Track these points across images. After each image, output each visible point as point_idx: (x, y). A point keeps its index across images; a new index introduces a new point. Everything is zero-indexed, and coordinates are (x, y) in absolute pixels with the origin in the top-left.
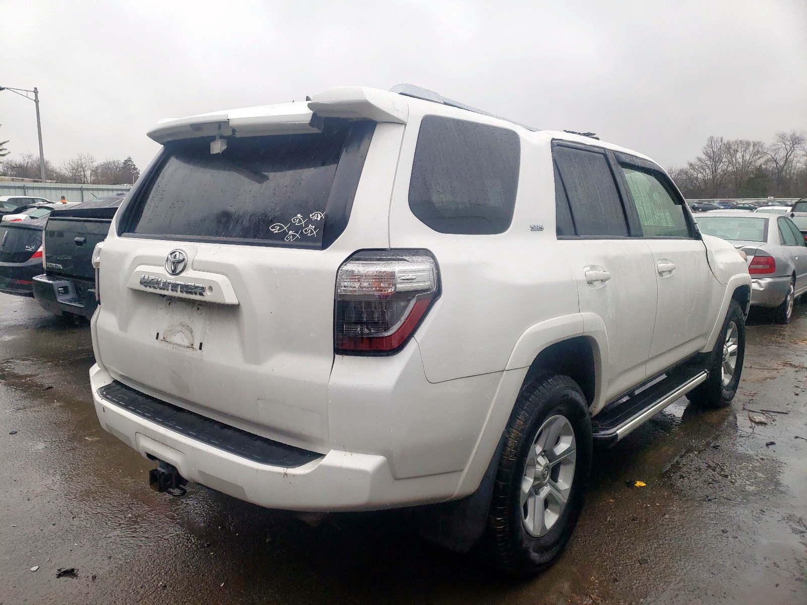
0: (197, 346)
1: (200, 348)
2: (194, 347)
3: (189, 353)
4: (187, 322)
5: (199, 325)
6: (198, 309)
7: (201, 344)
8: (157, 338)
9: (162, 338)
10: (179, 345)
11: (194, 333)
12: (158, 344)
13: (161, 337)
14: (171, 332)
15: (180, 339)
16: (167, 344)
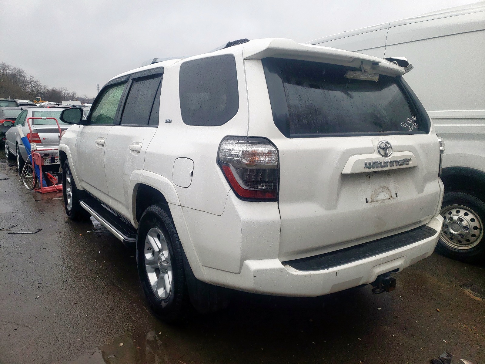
0: (394, 196)
1: (397, 196)
2: (393, 197)
3: (391, 201)
4: (384, 184)
5: (392, 184)
6: (389, 175)
7: (396, 194)
8: (367, 202)
9: (371, 201)
10: (384, 200)
11: (390, 189)
12: (368, 206)
13: (369, 200)
14: (375, 194)
15: (383, 196)
16: (375, 203)
